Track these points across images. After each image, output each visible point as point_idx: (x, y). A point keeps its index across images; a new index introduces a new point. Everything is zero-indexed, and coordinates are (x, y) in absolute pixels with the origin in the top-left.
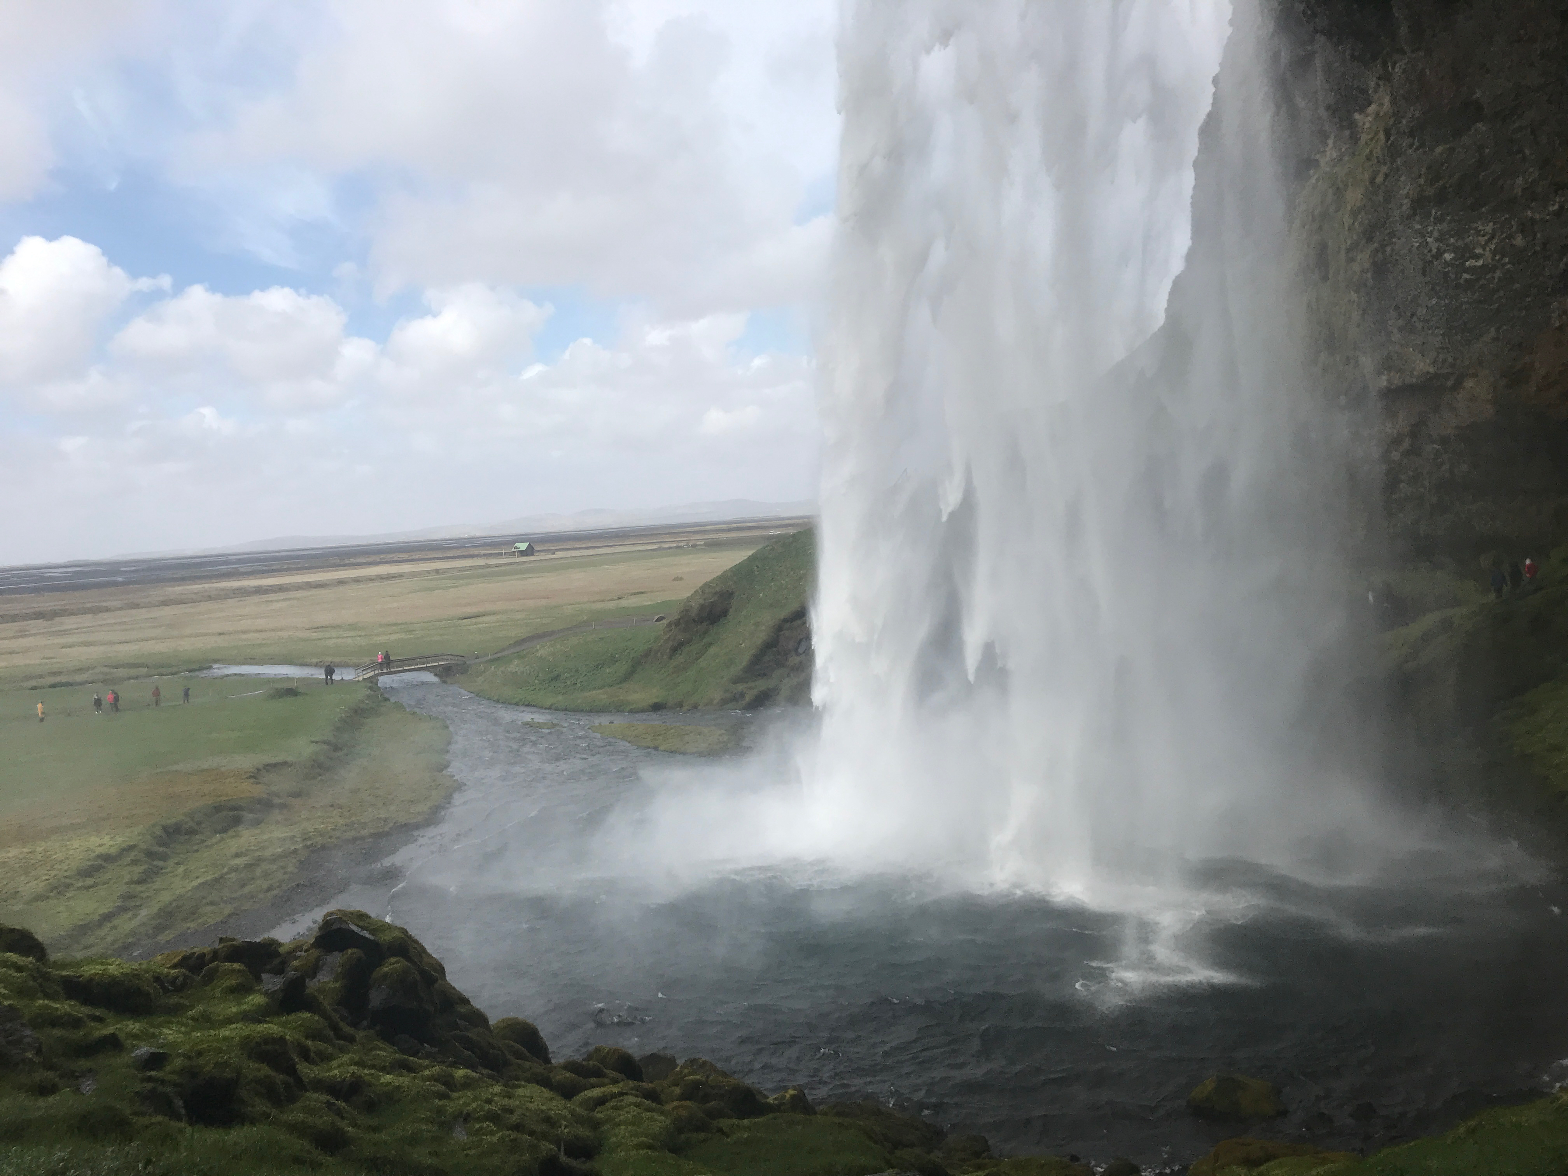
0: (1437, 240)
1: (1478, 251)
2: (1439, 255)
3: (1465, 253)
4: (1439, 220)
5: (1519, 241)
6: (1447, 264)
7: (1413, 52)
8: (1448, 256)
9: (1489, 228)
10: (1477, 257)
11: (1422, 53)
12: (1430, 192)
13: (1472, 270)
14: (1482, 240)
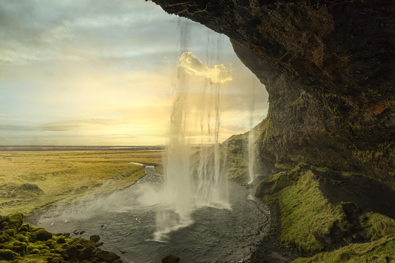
0: (276, 114)
1: (281, 116)
2: (276, 117)
3: (279, 117)
4: (276, 111)
5: (285, 115)
6: (277, 118)
7: (271, 86)
8: (277, 117)
9: (282, 113)
10: (281, 117)
11: (272, 87)
12: (274, 107)
13: (280, 119)
14: (281, 115)
